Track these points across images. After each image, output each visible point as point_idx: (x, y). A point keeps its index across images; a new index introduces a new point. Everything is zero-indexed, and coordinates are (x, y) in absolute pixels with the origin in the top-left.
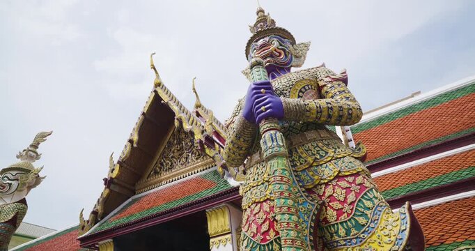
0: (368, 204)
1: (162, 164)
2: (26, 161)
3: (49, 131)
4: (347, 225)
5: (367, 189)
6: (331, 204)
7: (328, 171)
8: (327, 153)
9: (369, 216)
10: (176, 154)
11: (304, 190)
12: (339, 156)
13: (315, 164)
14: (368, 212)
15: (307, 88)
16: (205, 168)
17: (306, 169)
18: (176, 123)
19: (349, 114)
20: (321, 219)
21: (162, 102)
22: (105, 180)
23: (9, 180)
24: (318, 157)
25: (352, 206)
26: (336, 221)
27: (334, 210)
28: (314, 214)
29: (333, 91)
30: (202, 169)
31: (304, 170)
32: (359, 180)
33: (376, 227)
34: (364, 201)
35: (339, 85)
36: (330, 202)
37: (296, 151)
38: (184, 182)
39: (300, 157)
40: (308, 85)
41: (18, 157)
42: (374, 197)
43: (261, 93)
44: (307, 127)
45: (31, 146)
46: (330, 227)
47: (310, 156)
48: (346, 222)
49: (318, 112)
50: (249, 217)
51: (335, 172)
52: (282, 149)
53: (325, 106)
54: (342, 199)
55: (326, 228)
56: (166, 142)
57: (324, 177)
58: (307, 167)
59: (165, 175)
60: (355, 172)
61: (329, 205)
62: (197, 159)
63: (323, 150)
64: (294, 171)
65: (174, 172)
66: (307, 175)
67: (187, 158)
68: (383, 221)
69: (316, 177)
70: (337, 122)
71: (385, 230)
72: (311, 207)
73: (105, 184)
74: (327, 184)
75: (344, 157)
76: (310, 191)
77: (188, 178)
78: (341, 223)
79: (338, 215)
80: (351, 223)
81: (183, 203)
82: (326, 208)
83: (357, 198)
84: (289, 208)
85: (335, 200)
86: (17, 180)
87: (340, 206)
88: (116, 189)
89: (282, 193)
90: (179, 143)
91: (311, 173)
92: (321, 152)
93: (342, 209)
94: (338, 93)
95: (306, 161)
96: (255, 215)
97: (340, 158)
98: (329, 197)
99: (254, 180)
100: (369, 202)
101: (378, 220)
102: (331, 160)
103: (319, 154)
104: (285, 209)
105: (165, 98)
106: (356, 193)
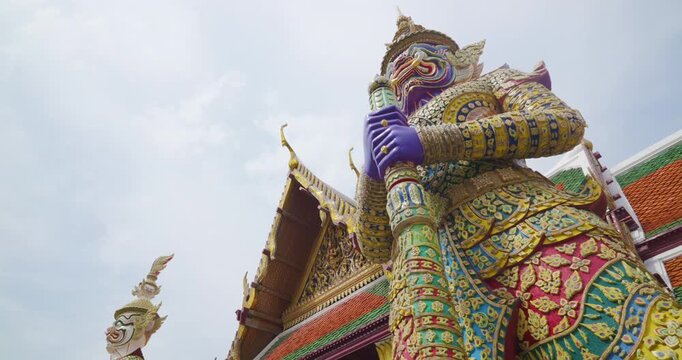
0: (613, 293)
1: (315, 280)
2: (143, 298)
3: (168, 255)
4: (572, 343)
5: (607, 264)
6: (533, 303)
7: (521, 240)
8: (515, 207)
9: (617, 318)
10: (333, 262)
11: (479, 282)
12: (540, 209)
13: (495, 231)
14: (614, 311)
15: (471, 105)
16: (373, 277)
17: (479, 243)
18: (322, 215)
19: (552, 131)
20: (521, 335)
21: (301, 188)
22: (238, 312)
23: (123, 325)
24: (500, 217)
25: (576, 302)
26: (548, 336)
27: (542, 314)
28: (502, 326)
29: (520, 101)
30: (369, 279)
31: (476, 246)
32: (587, 247)
33: (637, 343)
34: (601, 287)
35: (529, 88)
36: (532, 298)
37: (460, 214)
38: (345, 304)
39: (467, 222)
40: (473, 102)
41: (134, 294)
42: (626, 277)
43: (382, 126)
44: (477, 169)
45: (149, 277)
46: (538, 349)
47: (485, 218)
48: (567, 336)
49: (487, 138)
50: (397, 345)
51: (534, 239)
52: (419, 211)
53: (500, 123)
54: (554, 290)
55: (533, 352)
56: (318, 247)
57: (514, 253)
58: (481, 238)
59: (319, 296)
60: (576, 233)
61: (531, 307)
62: (362, 265)
63: (507, 203)
64: (459, 250)
65: (332, 289)
66: (484, 253)
67: (348, 266)
68: (653, 328)
69: (500, 255)
70: (532, 150)
71: (661, 348)
72: (494, 312)
73: (238, 319)
74: (522, 265)
75: (550, 209)
76: (491, 283)
77: (352, 295)
78: (560, 340)
79: (551, 324)
80: (580, 338)
81: (340, 336)
82: (526, 311)
83: (584, 283)
84: (434, 318)
85: (541, 294)
86: (132, 324)
87: (552, 305)
88: (254, 324)
89: (420, 291)
90: (336, 245)
91: (489, 250)
92: (505, 208)
93: (557, 310)
94: (528, 102)
95: (477, 228)
96: (405, 340)
97: (543, 211)
98: (528, 289)
99: (400, 278)
100: (613, 289)
101: (639, 326)
102: (525, 218)
103: (501, 211)
104: (427, 320)
105: (304, 183)
106: (582, 274)
